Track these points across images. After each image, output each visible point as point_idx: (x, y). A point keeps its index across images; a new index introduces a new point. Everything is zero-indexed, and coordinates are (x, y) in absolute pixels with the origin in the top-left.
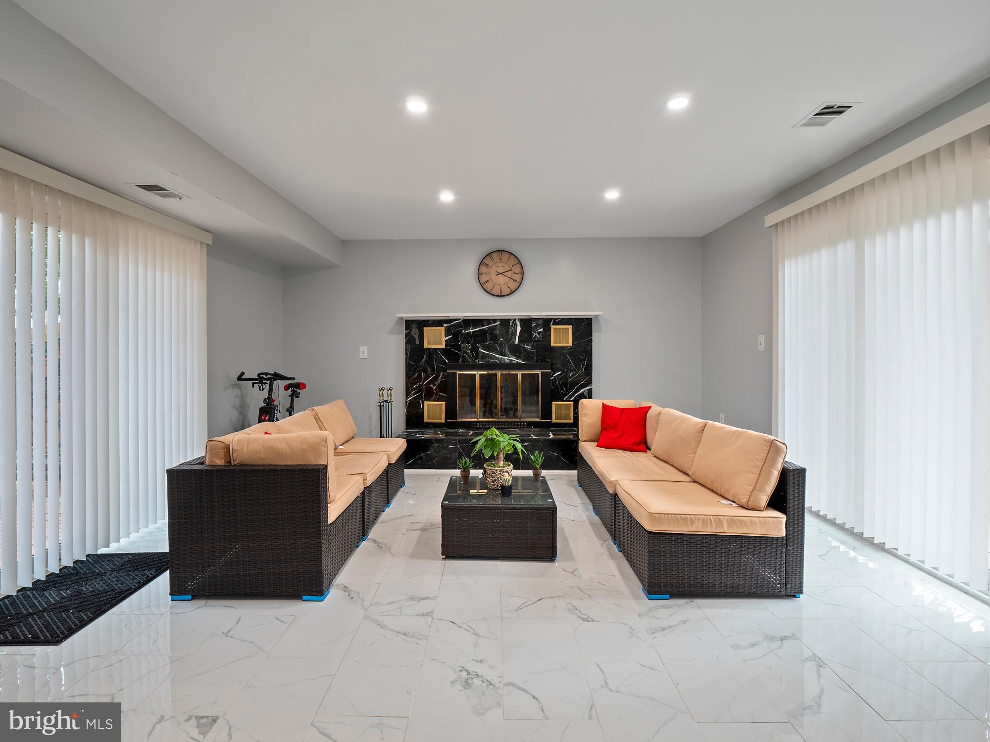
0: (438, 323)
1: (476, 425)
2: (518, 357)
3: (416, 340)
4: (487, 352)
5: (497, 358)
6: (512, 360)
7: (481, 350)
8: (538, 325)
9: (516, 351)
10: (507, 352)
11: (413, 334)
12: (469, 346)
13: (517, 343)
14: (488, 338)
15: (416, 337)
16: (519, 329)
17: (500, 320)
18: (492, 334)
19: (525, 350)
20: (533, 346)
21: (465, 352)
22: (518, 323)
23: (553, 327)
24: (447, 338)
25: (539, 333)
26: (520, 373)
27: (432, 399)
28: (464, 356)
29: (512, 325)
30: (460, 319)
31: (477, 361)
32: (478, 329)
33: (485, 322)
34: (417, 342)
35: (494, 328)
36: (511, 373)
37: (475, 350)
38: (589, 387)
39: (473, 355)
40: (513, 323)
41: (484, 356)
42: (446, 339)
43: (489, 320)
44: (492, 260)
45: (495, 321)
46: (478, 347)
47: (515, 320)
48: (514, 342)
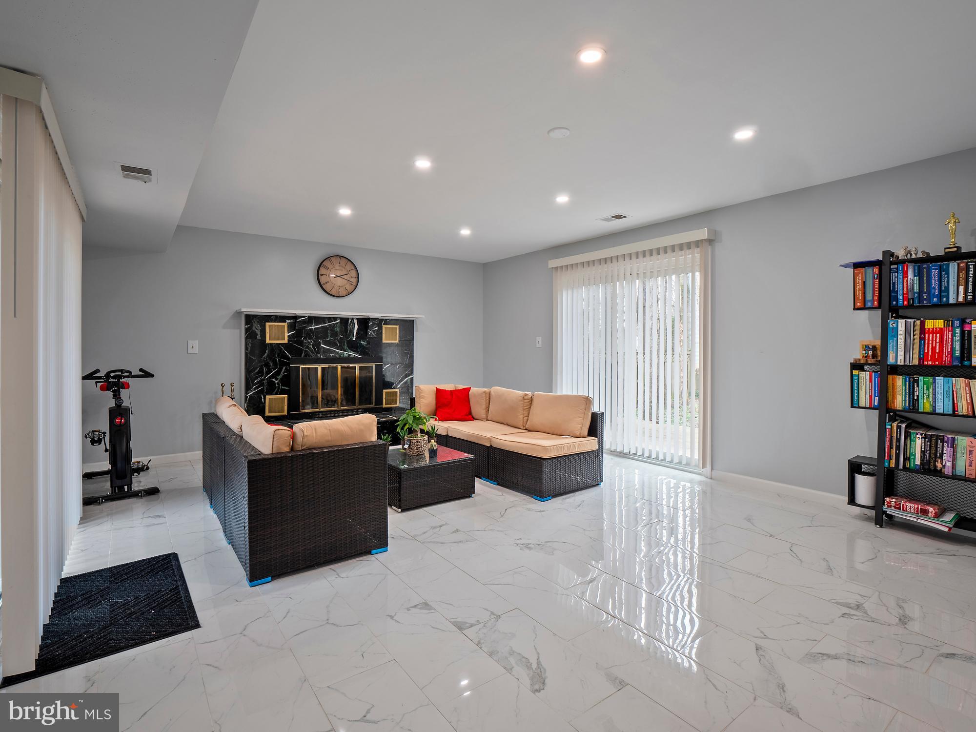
0: (282, 319)
1: (317, 415)
2: (355, 352)
3: (257, 335)
4: (328, 348)
5: (337, 353)
6: (350, 355)
7: (323, 345)
8: (373, 324)
9: (353, 346)
10: (346, 347)
11: (254, 328)
12: (311, 342)
13: (354, 339)
14: (329, 335)
15: (258, 332)
16: (356, 327)
17: (341, 319)
18: (332, 331)
19: (362, 346)
20: (367, 342)
21: (307, 347)
22: (355, 321)
23: (384, 326)
24: (290, 334)
25: (374, 331)
26: (357, 366)
27: (274, 393)
28: (306, 351)
29: (351, 323)
30: (306, 316)
31: (319, 355)
32: (320, 326)
33: (326, 320)
34: (259, 337)
35: (334, 326)
36: (350, 366)
37: (316, 345)
38: (411, 377)
39: (315, 350)
40: (351, 321)
41: (326, 351)
42: (288, 334)
43: (330, 318)
44: (332, 263)
45: (335, 319)
46: (320, 343)
47: (353, 319)
48: (352, 339)
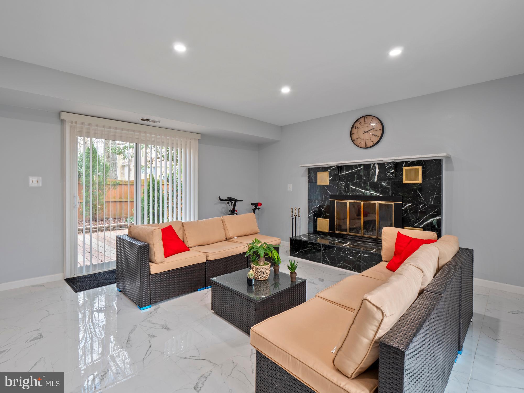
0: (325, 169)
1: (347, 237)
2: (376, 191)
3: (313, 180)
4: (355, 188)
5: (362, 192)
6: (372, 194)
7: (351, 186)
8: (390, 167)
9: (375, 186)
10: (368, 187)
11: (311, 176)
12: (343, 184)
13: (376, 181)
14: (356, 178)
15: (313, 178)
16: (377, 171)
17: (364, 165)
18: (358, 175)
19: (382, 186)
20: (388, 183)
21: (341, 188)
22: (377, 166)
23: (404, 168)
24: (330, 178)
25: (392, 173)
26: (377, 203)
27: (322, 217)
28: (340, 190)
29: (372, 168)
30: (335, 166)
31: (348, 193)
32: (349, 172)
33: (354, 167)
35: (359, 171)
36: (372, 203)
37: (347, 186)
38: (438, 218)
39: (346, 189)
40: (373, 166)
41: (353, 190)
42: (329, 179)
43: (356, 165)
44: (360, 123)
45: (360, 166)
46: (349, 185)
47: (374, 164)
48: (373, 180)
